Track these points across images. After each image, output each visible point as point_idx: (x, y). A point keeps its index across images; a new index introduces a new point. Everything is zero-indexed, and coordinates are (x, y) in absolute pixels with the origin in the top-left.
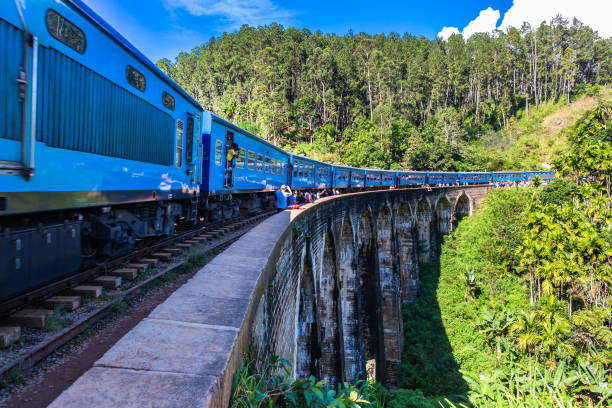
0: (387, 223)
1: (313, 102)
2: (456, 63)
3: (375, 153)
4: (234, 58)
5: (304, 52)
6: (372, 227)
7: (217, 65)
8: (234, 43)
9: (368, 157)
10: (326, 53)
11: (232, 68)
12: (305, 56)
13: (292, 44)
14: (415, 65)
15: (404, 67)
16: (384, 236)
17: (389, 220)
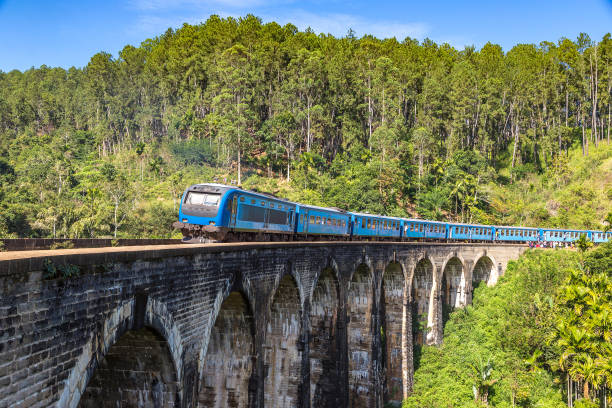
0: (366, 287)
1: (293, 120)
2: (488, 82)
3: (370, 192)
4: (193, 57)
5: (286, 55)
6: (338, 291)
7: (171, 64)
8: (196, 38)
9: (360, 196)
10: (314, 57)
11: (190, 70)
12: (287, 59)
13: (271, 43)
14: (434, 81)
15: (419, 82)
16: (361, 306)
17: (370, 284)
